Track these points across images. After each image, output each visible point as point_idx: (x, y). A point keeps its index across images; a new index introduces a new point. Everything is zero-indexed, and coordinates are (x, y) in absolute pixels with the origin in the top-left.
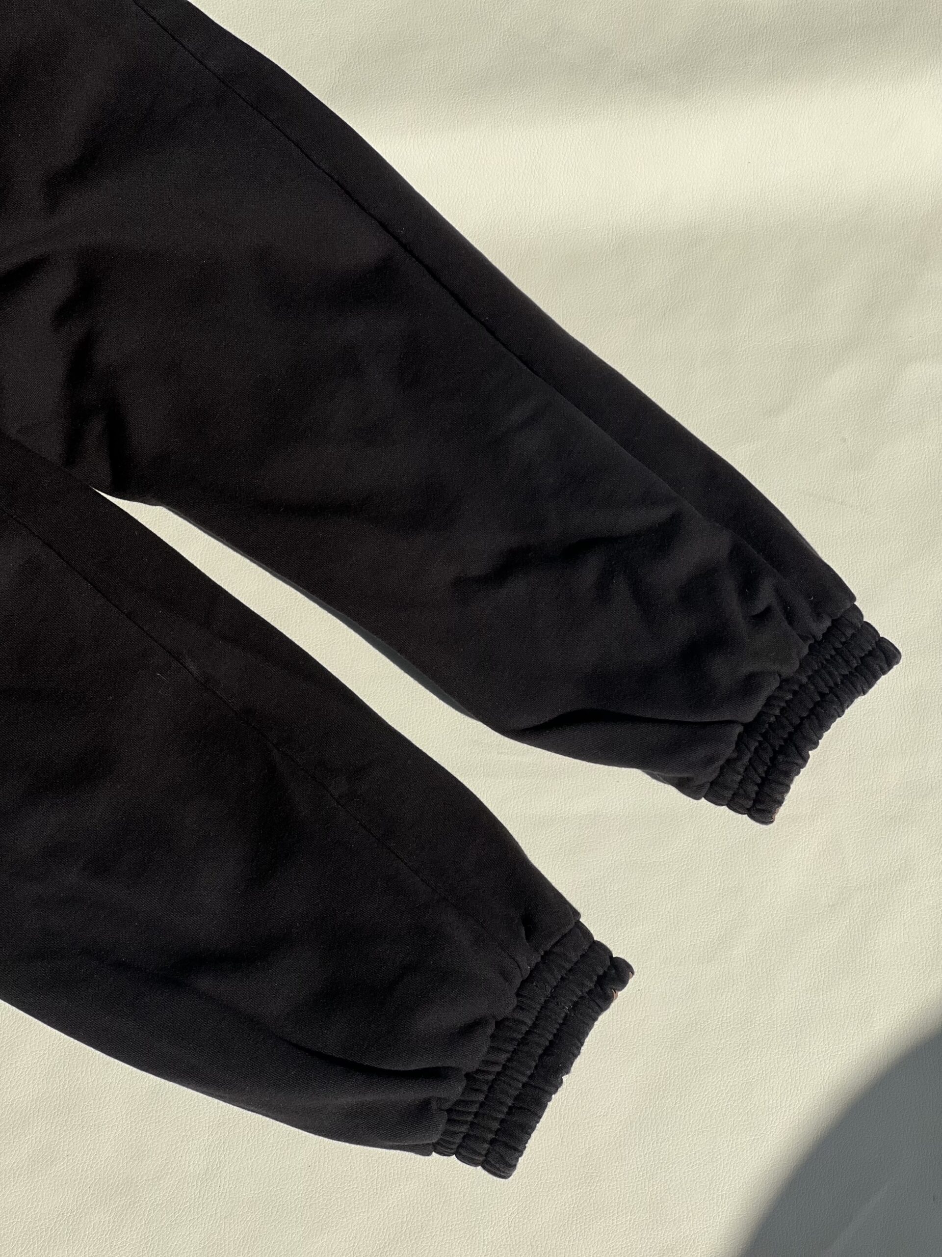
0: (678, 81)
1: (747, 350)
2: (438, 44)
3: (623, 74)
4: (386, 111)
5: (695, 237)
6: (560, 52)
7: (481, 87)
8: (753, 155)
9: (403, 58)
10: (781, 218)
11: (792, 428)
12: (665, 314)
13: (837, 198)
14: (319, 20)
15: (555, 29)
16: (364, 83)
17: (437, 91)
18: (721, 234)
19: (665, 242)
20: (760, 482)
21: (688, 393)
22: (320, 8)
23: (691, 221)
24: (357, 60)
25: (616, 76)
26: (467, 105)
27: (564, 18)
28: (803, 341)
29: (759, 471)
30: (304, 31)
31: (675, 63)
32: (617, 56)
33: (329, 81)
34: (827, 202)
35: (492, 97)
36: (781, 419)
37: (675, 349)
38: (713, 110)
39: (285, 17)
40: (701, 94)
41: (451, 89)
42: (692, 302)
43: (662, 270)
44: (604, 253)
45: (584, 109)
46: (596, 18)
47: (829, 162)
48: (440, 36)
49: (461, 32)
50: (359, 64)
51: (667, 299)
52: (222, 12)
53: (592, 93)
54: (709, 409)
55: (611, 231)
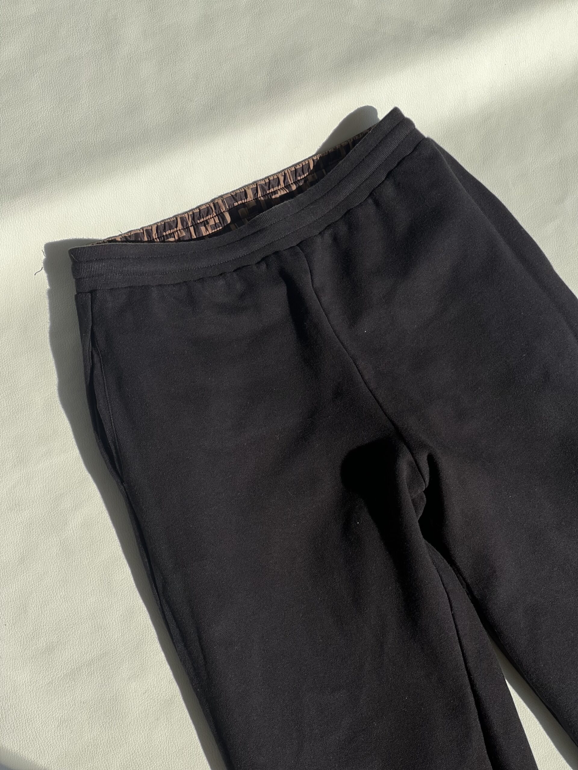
0: (455, 30)
1: (535, 170)
2: (318, 45)
3: (424, 34)
4: (301, 90)
5: (486, 115)
6: (386, 31)
7: (349, 63)
8: (507, 60)
9: (301, 58)
10: (530, 91)
11: (573, 207)
12: (484, 163)
13: (557, 71)
14: (248, 49)
15: (379, 19)
16: (284, 78)
17: (325, 72)
18: (500, 109)
19: (471, 122)
20: (565, 242)
21: (511, 203)
22: (246, 42)
23: (482, 106)
24: (276, 66)
25: (420, 36)
26: (344, 74)
27: (382, 11)
28: (564, 157)
29: (563, 236)
30: (242, 57)
31: (450, 20)
32: (417, 25)
33: (264, 82)
34: (553, 75)
35: (356, 66)
36: (566, 204)
37: (496, 181)
38: (479, 40)
39: (229, 52)
40: (470, 33)
41: (332, 69)
42: (496, 152)
43: (474, 139)
44: (440, 138)
45: (409, 59)
46: (399, 6)
47: (548, 52)
48: (317, 40)
49: (328, 34)
50: (278, 68)
51: (482, 154)
52: (193, 58)
53: (410, 49)
54: (525, 209)
55: (440, 124)
